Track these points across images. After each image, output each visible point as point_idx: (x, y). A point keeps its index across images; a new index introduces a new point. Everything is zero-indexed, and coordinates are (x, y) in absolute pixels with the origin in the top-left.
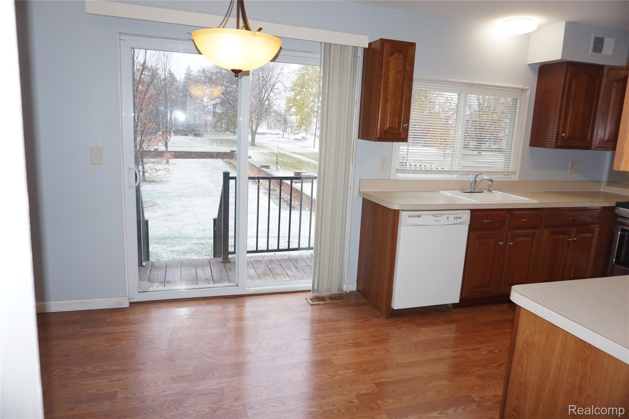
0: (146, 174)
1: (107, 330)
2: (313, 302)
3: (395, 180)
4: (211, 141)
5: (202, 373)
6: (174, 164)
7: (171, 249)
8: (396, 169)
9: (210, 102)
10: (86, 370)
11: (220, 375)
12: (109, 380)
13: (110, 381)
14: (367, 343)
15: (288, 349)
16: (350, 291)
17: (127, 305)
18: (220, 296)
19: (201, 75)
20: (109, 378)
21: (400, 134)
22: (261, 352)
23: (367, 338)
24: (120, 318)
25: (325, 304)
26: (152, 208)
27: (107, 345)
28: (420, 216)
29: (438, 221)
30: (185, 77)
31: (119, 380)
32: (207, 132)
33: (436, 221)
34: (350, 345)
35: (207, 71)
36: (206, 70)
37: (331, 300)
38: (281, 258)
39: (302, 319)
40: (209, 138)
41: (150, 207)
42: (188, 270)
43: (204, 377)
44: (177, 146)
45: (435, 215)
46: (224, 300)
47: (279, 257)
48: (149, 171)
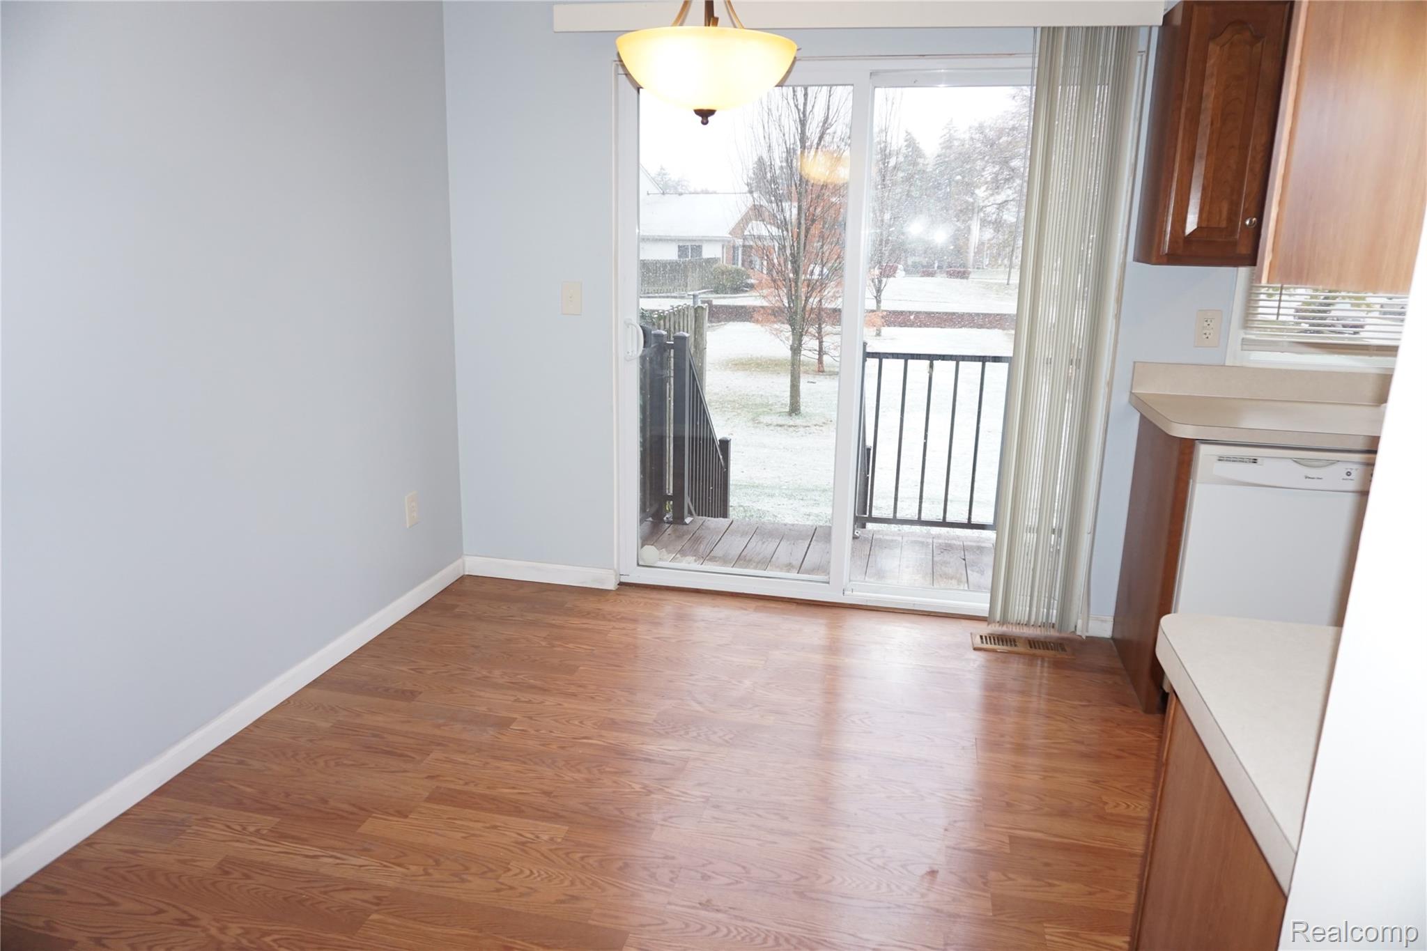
0: (825, 358)
1: (558, 620)
2: (982, 642)
3: (1242, 367)
4: (984, 288)
5: (669, 725)
6: (891, 339)
7: (807, 510)
8: (1243, 339)
9: (992, 199)
10: (491, 675)
11: (700, 736)
12: (513, 698)
13: (515, 701)
14: (1056, 751)
15: (863, 722)
16: (1087, 637)
17: (611, 585)
18: (788, 598)
19: (973, 136)
20: (516, 696)
21: (1235, 244)
22: (803, 716)
23: (1063, 741)
24: (589, 605)
25: (1009, 652)
26: (821, 428)
27: (544, 644)
28: (1255, 461)
29: (1313, 478)
30: (940, 144)
31: (529, 702)
32: (983, 268)
33: (1306, 477)
34: (1008, 746)
35: (990, 126)
36: (985, 125)
37: (1029, 648)
38: (974, 544)
39: (932, 672)
40: (980, 282)
41: (817, 427)
42: (763, 543)
43: (667, 733)
44: (906, 300)
45: (1302, 462)
46: (794, 607)
47: (970, 541)
48: (833, 353)
